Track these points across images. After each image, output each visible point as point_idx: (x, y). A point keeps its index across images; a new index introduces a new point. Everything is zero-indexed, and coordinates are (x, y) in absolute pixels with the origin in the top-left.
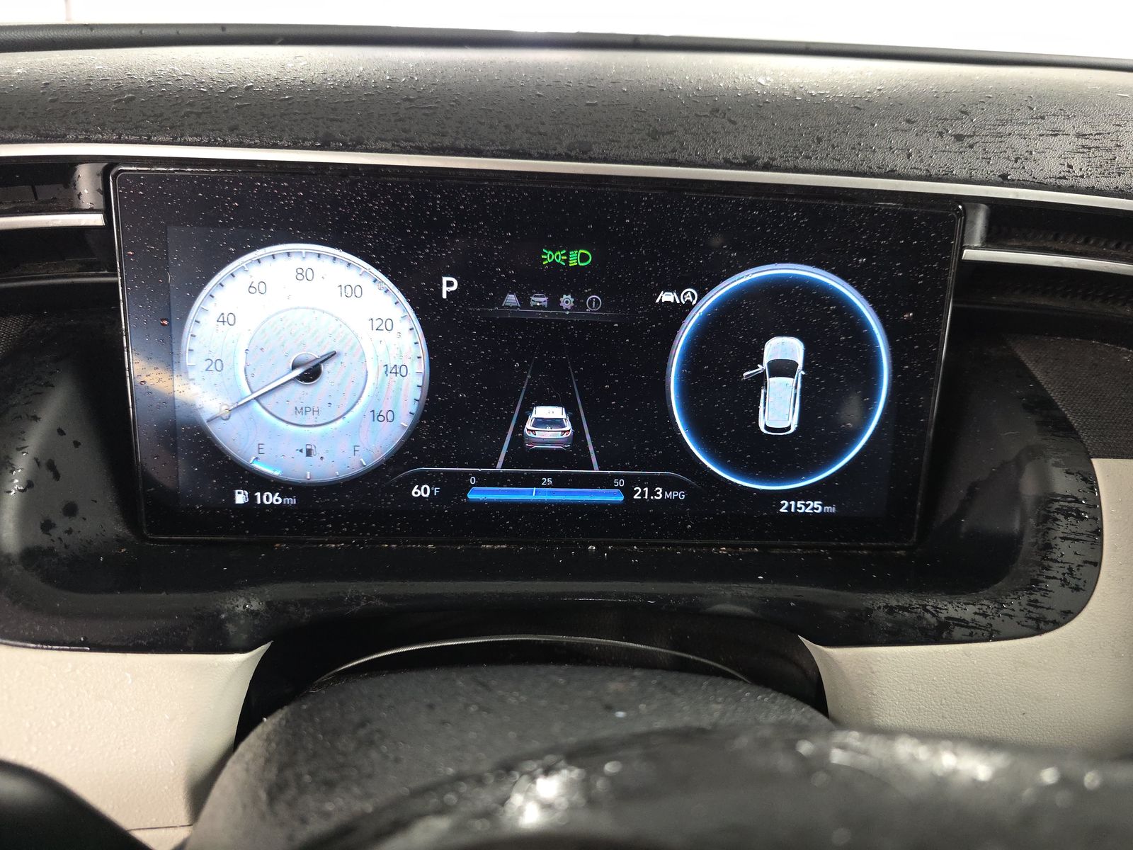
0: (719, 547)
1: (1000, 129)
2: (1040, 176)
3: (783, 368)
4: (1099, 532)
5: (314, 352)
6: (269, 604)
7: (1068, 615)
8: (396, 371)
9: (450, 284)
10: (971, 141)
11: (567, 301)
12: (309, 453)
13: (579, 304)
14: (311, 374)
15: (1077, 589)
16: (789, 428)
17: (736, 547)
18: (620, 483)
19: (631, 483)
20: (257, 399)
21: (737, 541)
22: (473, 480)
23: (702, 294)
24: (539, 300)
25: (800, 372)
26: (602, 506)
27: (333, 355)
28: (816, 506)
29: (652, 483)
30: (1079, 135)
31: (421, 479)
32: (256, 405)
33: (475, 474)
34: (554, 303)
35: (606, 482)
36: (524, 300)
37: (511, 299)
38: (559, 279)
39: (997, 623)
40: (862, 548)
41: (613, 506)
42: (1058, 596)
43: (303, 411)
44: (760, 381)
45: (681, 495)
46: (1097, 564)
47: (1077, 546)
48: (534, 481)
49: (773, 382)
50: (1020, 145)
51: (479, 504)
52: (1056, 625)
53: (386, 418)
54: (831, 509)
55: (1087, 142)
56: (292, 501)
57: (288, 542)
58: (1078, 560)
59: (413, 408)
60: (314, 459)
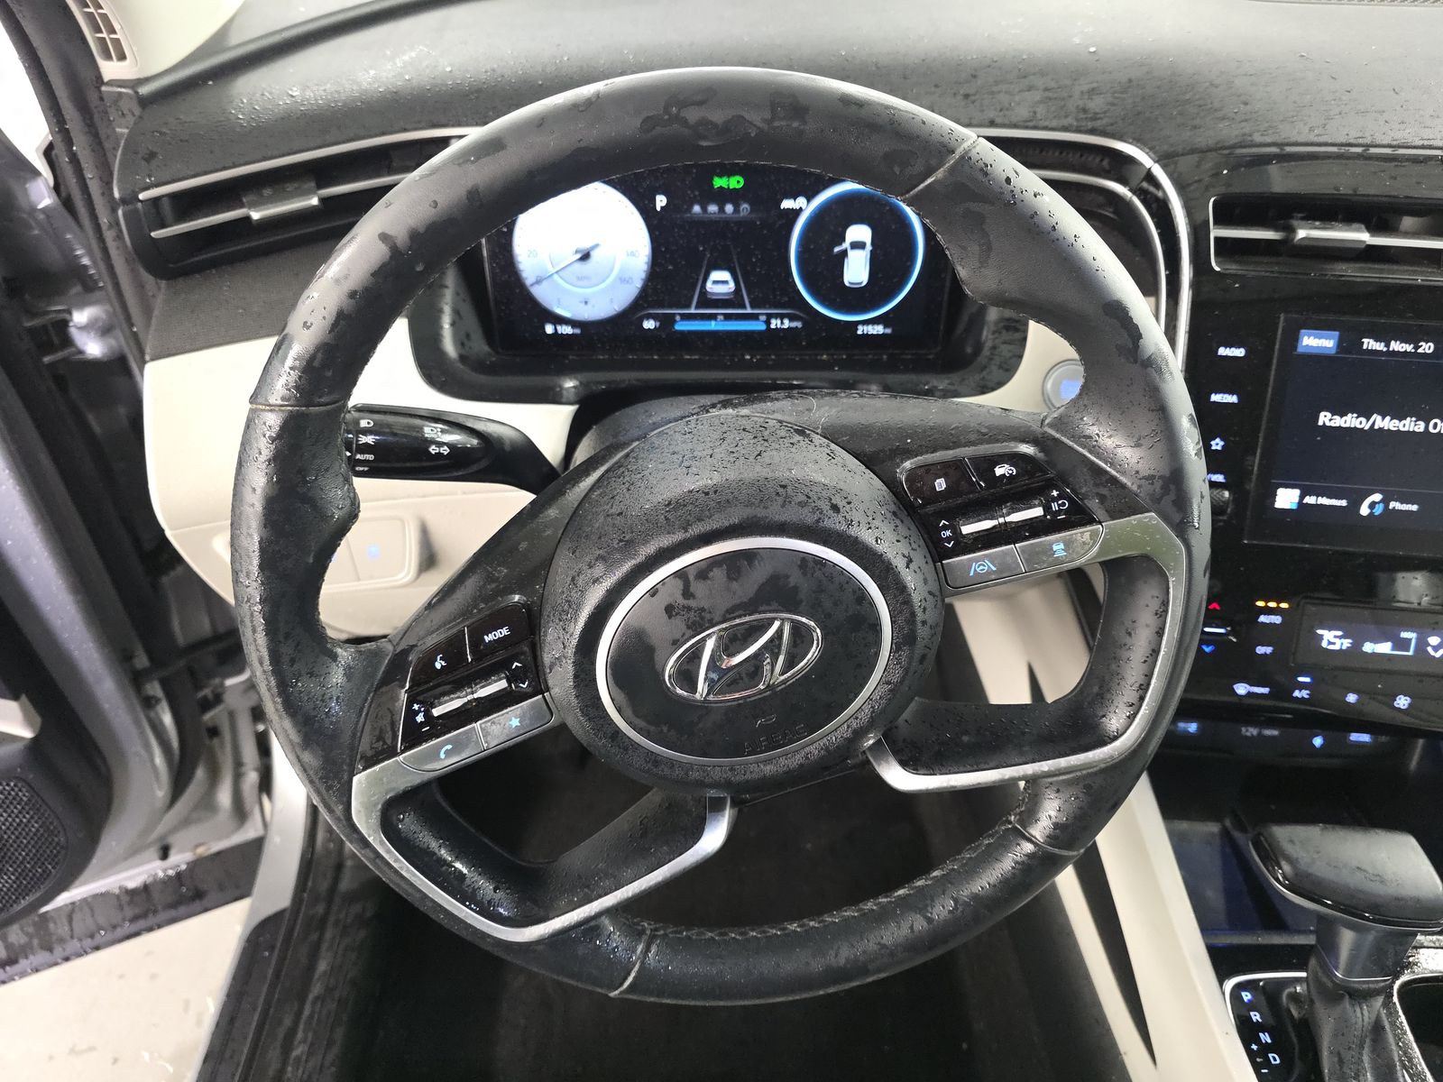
0: (822, 355)
1: (995, 89)
2: (1014, 120)
3: (858, 245)
4: (1025, 339)
5: (585, 245)
6: (581, 383)
7: (1000, 384)
8: (633, 254)
9: (661, 201)
10: (973, 98)
11: (729, 208)
12: (586, 303)
13: (736, 210)
14: (585, 257)
15: (1007, 370)
16: (861, 283)
17: (833, 355)
18: (763, 318)
19: (770, 316)
20: (556, 272)
21: (832, 351)
22: (678, 318)
23: (809, 201)
24: (713, 208)
25: (869, 247)
26: (752, 332)
27: (597, 245)
28: (878, 329)
29: (782, 317)
30: (1046, 89)
31: (649, 317)
32: (556, 277)
33: (679, 314)
34: (722, 210)
35: (754, 317)
36: (704, 209)
37: (697, 209)
38: (724, 196)
39: (960, 389)
40: (907, 354)
41: (760, 332)
42: (996, 373)
43: (580, 279)
44: (844, 254)
45: (798, 324)
46: (1021, 357)
47: (1010, 347)
48: (713, 317)
49: (851, 253)
50: (1004, 98)
51: (682, 332)
52: (993, 389)
53: (628, 282)
54: (888, 331)
55: (1050, 94)
56: (578, 331)
57: (578, 356)
58: (1010, 354)
59: (643, 275)
60: (589, 306)
